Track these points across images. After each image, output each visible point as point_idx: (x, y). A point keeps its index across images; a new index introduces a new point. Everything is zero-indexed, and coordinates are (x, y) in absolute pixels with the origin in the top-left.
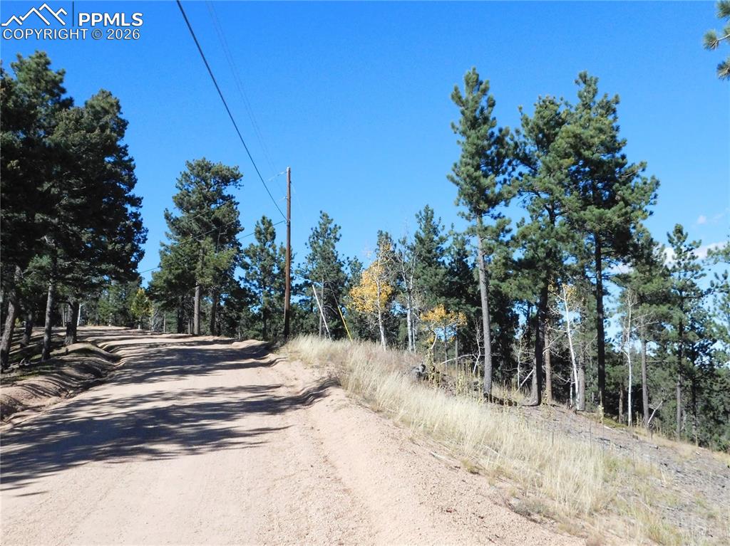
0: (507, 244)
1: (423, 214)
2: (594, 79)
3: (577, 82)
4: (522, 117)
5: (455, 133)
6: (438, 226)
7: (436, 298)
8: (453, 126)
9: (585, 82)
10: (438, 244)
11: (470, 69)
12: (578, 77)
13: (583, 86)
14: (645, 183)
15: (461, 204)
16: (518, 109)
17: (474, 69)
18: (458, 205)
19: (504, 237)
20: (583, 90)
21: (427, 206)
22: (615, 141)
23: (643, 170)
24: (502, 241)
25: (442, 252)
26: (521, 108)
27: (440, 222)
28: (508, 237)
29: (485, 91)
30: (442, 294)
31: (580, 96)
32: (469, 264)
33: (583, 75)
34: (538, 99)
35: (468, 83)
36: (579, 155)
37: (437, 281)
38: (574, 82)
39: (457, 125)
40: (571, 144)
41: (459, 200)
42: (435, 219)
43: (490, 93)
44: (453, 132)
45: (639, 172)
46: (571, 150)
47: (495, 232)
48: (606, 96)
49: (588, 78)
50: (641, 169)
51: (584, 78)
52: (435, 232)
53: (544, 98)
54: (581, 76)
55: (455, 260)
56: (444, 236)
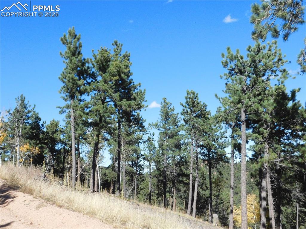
0: (87, 114)
1: (20, 98)
2: (121, 44)
3: (113, 44)
4: (93, 55)
5: (62, 57)
6: (27, 105)
7: (24, 140)
8: (61, 54)
9: (117, 45)
10: (27, 114)
11: (71, 27)
12: (114, 43)
13: (116, 47)
14: (141, 92)
15: (62, 93)
16: (92, 51)
17: (73, 28)
18: (61, 93)
19: (86, 110)
20: (116, 49)
21: (22, 95)
22: (129, 73)
23: (140, 87)
24: (85, 112)
25: (29, 118)
26: (93, 51)
27: (28, 103)
28: (88, 111)
29: (78, 39)
30: (27, 138)
31: (115, 51)
32: (40, 124)
33: (116, 42)
34: (100, 48)
35: (70, 34)
36: (120, 75)
37: (26, 131)
38: (112, 44)
39: (63, 53)
40: (117, 70)
41: (61, 91)
42: (26, 102)
43: (81, 41)
44: (61, 57)
45: (138, 87)
46: (117, 73)
47: (83, 108)
48: (126, 52)
49: (118, 43)
50: (139, 86)
51: (116, 44)
52: (25, 107)
53: (103, 48)
54: (115, 42)
55: (33, 122)
56: (30, 110)
